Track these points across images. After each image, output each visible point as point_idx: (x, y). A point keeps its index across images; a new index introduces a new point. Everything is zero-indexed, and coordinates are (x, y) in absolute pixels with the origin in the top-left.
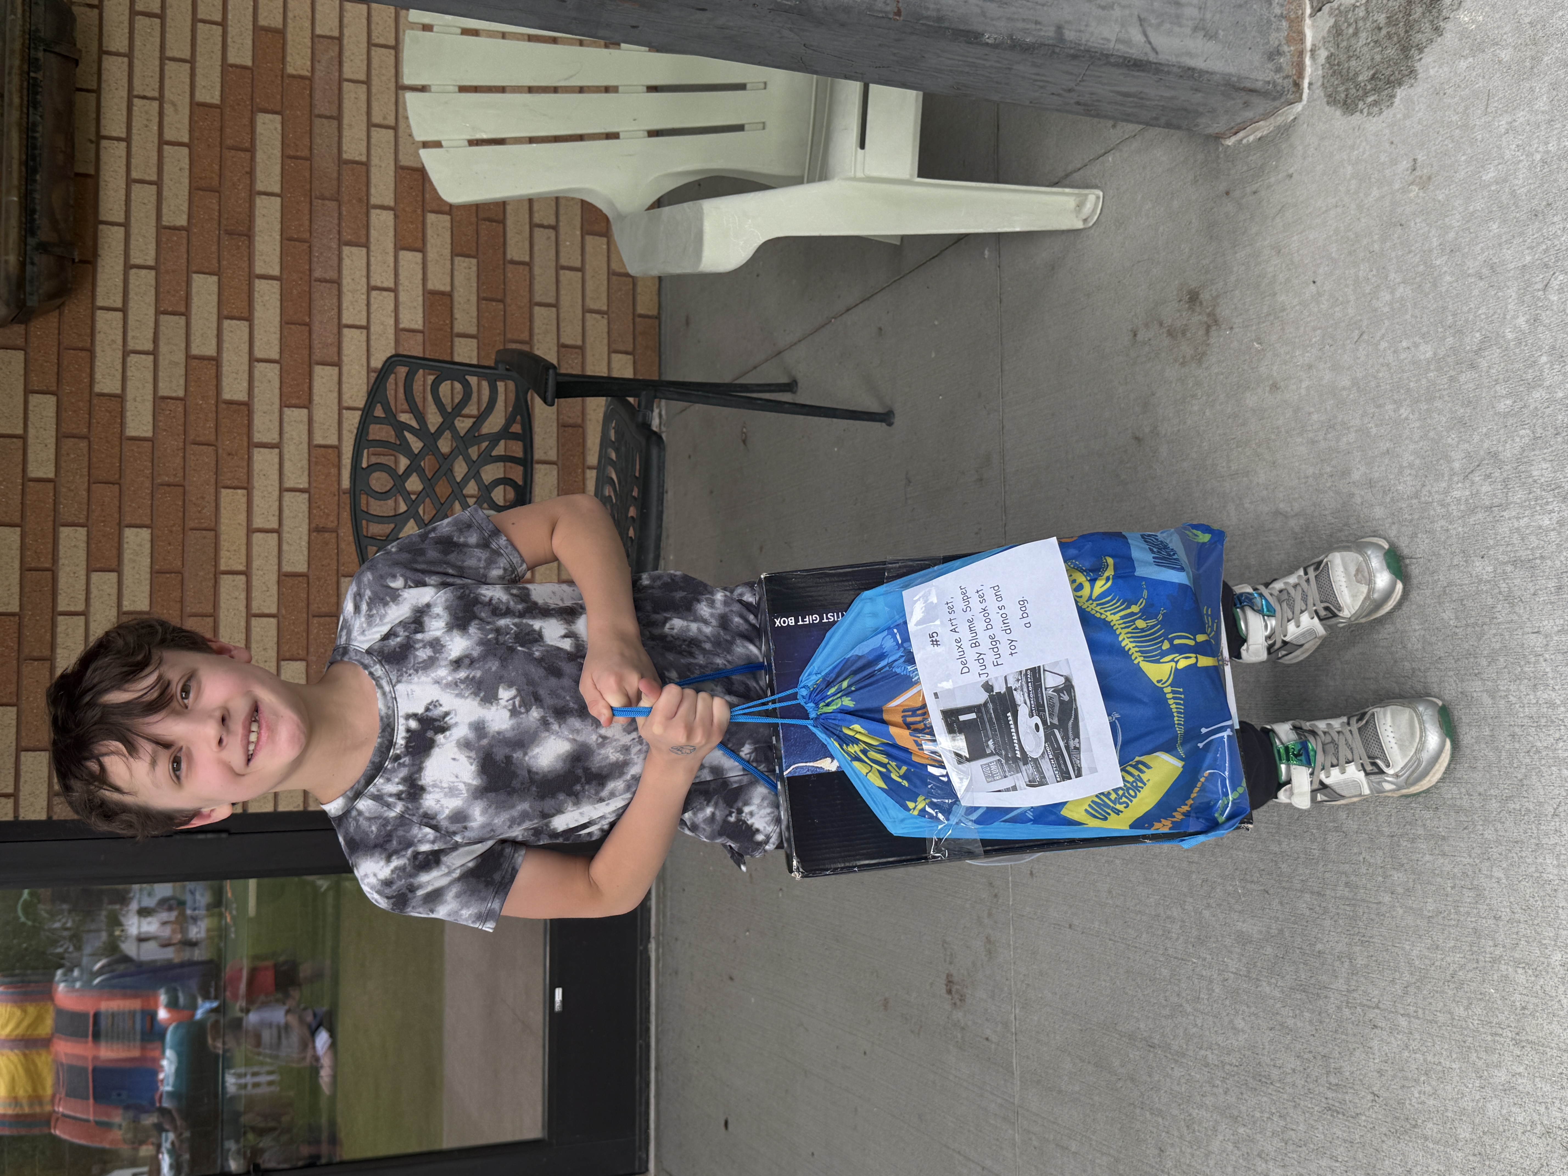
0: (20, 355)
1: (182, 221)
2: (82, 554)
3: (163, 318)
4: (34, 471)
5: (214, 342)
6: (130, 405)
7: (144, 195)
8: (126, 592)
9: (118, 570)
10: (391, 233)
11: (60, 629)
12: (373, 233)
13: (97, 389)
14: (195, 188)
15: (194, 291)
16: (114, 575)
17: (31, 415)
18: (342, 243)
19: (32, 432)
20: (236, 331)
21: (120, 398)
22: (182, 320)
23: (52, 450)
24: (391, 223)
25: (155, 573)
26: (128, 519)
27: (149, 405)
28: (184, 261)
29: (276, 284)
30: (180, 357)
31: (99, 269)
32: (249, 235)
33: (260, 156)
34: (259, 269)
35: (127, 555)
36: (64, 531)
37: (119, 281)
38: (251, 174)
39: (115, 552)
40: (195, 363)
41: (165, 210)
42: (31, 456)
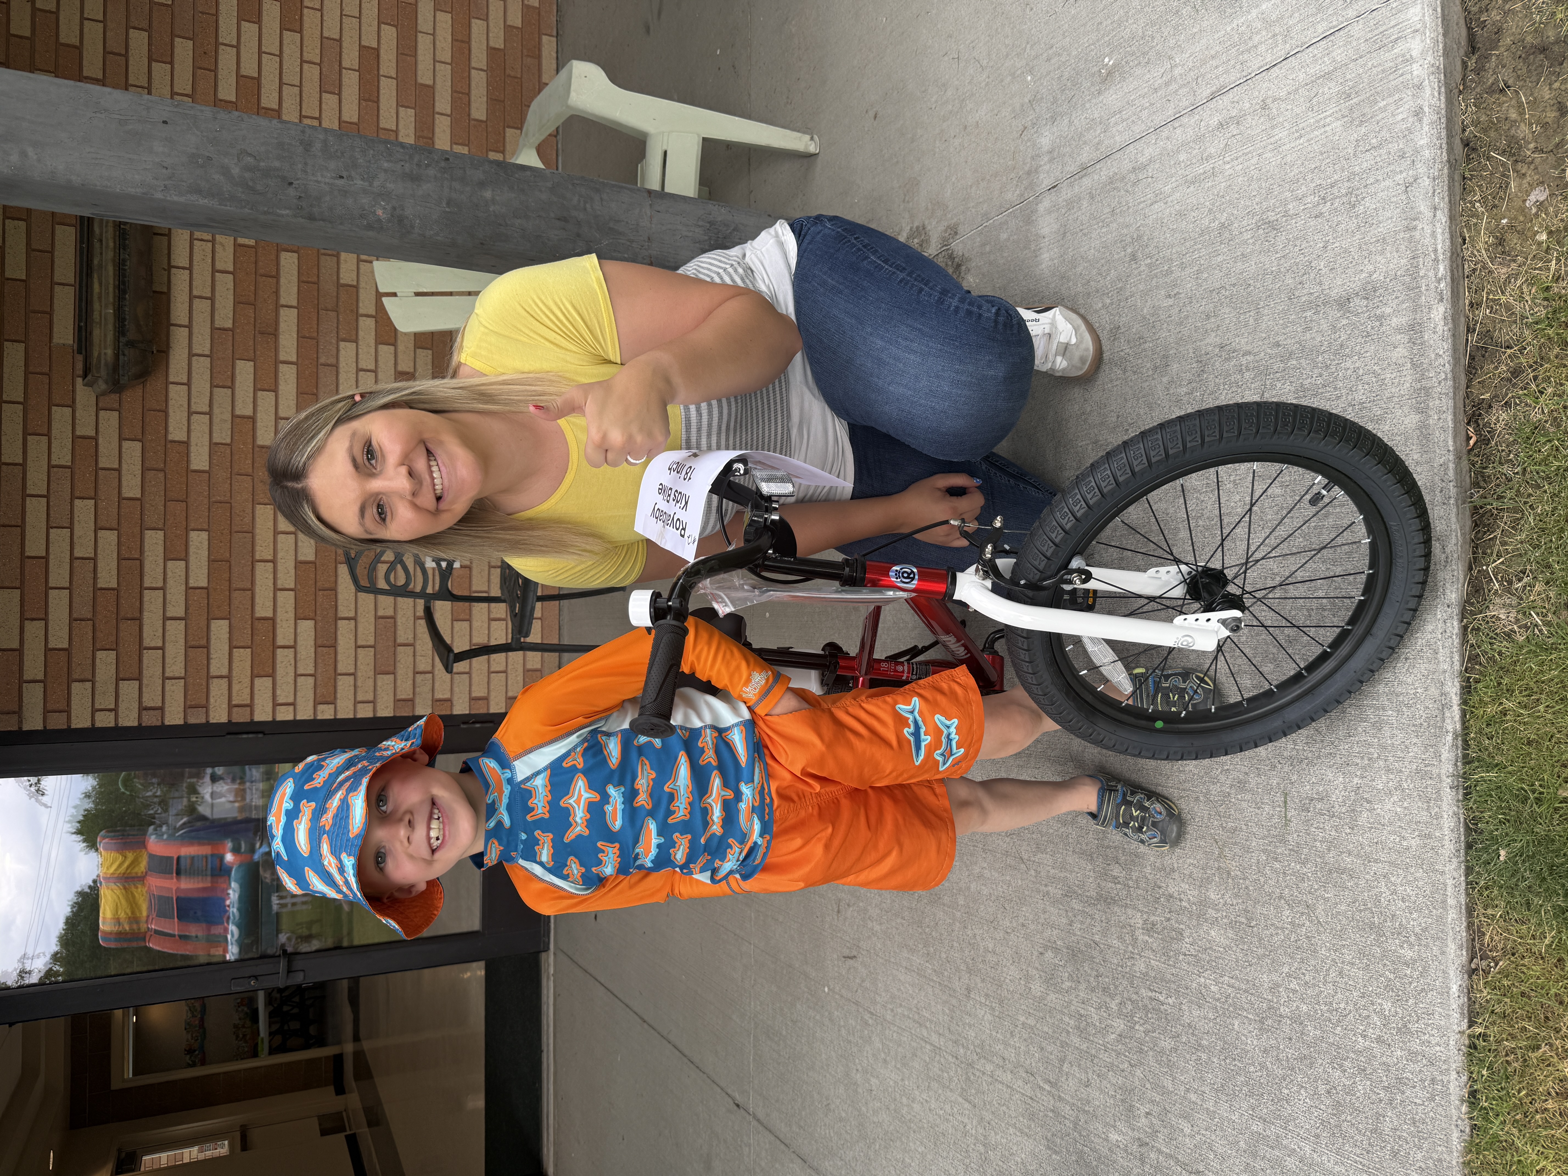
0: (116, 414)
1: (229, 324)
2: (161, 549)
3: (216, 390)
4: (127, 493)
5: (251, 406)
6: (193, 449)
7: (201, 306)
8: (191, 574)
9: (186, 559)
10: (373, 333)
11: (146, 598)
12: (361, 333)
13: (170, 437)
14: (237, 303)
15: (237, 371)
16: (183, 563)
17: (124, 455)
18: (339, 339)
19: (124, 467)
20: (266, 399)
21: (187, 444)
22: (229, 391)
23: (139, 479)
24: (373, 326)
25: (212, 561)
26: (192, 525)
27: (207, 449)
28: (230, 352)
29: (294, 367)
30: (228, 416)
31: (171, 357)
32: (275, 334)
33: (283, 281)
34: (282, 357)
35: (192, 550)
36: (148, 534)
37: (185, 364)
38: (277, 293)
39: (183, 547)
40: (238, 420)
41: (216, 317)
42: (124, 483)
